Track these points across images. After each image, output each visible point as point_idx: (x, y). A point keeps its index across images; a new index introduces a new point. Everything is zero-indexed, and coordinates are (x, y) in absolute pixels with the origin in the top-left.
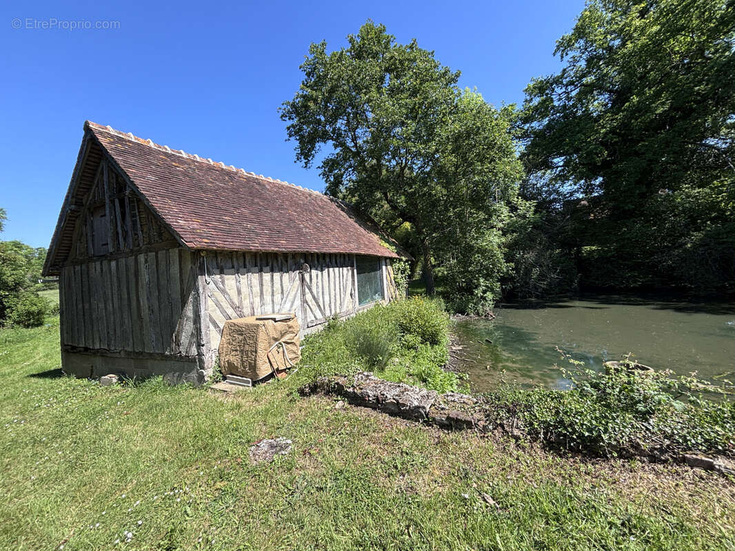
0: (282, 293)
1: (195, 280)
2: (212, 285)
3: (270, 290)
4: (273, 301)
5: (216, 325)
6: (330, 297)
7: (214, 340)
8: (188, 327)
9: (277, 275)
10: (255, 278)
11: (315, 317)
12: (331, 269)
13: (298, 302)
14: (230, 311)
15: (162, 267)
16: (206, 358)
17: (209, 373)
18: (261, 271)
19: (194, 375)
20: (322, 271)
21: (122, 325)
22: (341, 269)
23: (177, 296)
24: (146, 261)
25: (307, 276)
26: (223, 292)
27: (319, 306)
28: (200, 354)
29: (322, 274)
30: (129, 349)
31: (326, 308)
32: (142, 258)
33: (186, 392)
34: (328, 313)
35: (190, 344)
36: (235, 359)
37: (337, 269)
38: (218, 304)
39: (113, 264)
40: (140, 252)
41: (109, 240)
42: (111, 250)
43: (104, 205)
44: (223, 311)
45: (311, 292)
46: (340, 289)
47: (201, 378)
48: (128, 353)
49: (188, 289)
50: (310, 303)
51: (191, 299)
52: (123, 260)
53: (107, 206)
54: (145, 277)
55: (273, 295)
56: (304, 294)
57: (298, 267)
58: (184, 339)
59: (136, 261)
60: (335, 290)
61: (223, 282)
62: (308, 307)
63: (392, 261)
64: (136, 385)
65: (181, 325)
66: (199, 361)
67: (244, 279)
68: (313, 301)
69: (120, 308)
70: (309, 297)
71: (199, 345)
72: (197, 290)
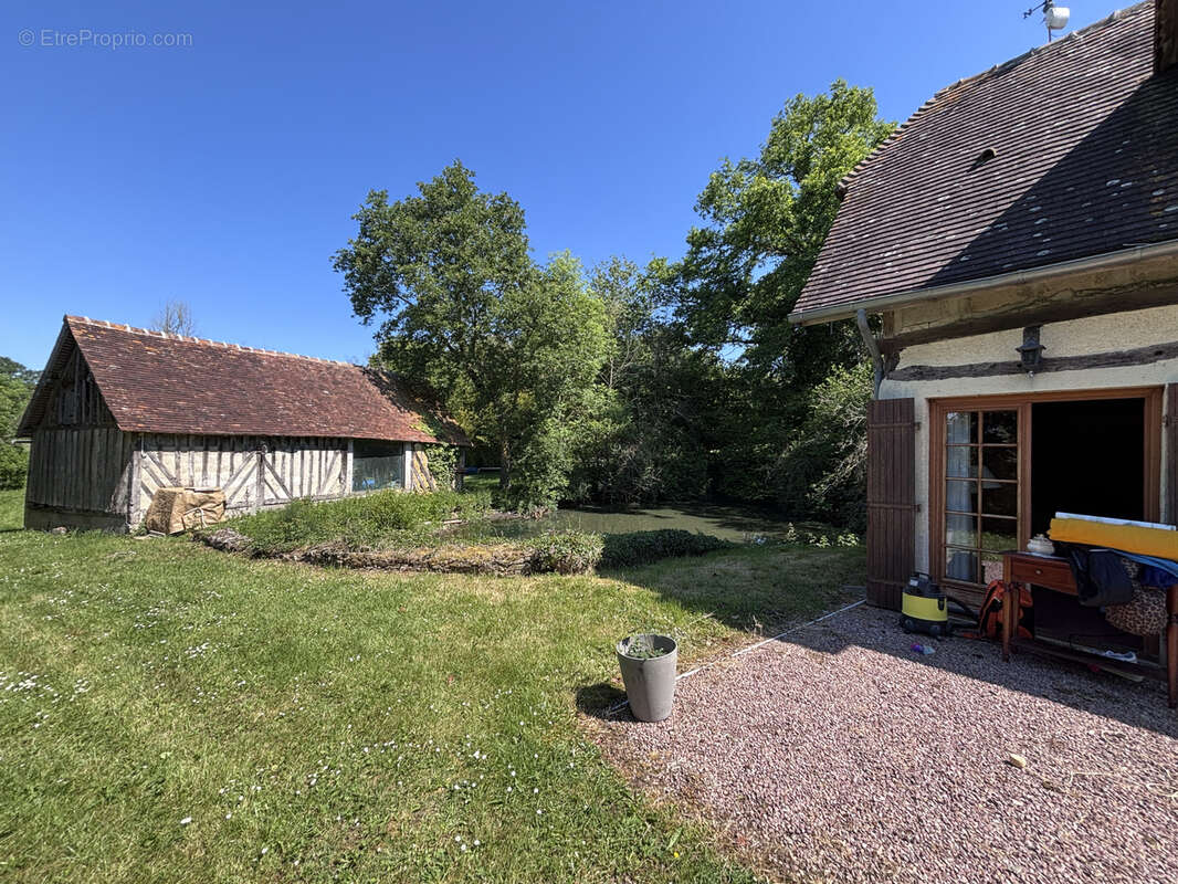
0: (232, 469)
1: (132, 454)
2: (148, 459)
3: (216, 466)
4: (218, 477)
5: (147, 491)
6: (302, 479)
7: (145, 503)
8: (124, 491)
9: (226, 456)
10: (199, 456)
11: (276, 496)
12: (307, 453)
13: (253, 479)
14: (165, 481)
15: (111, 442)
16: (133, 516)
17: (134, 527)
18: (206, 449)
19: (123, 529)
20: (292, 452)
21: (76, 487)
22: (324, 452)
23: (118, 465)
24: (100, 435)
25: (269, 457)
26: (160, 465)
27: (283, 486)
28: (129, 512)
29: (292, 456)
30: (79, 507)
31: (295, 489)
32: (97, 432)
33: (115, 542)
34: (296, 493)
35: (124, 504)
36: (157, 518)
37: (316, 453)
38: (152, 474)
39: (76, 433)
40: (96, 426)
41: (75, 413)
42: (75, 422)
43: (74, 382)
44: (157, 480)
45: (274, 472)
46: (320, 472)
47: (128, 530)
48: (78, 510)
49: (126, 461)
50: (271, 483)
51: (127, 469)
52: (82, 432)
53: (76, 384)
54: (97, 448)
55: (219, 471)
56: (261, 473)
57: (258, 448)
58: (120, 500)
59: (93, 433)
60: (311, 472)
61: (160, 458)
62: (266, 486)
63: (424, 446)
64: (77, 536)
65: (119, 489)
66: (126, 518)
67: (185, 457)
68: (275, 481)
69: (77, 473)
70: (269, 476)
71: (129, 505)
72: (132, 462)
